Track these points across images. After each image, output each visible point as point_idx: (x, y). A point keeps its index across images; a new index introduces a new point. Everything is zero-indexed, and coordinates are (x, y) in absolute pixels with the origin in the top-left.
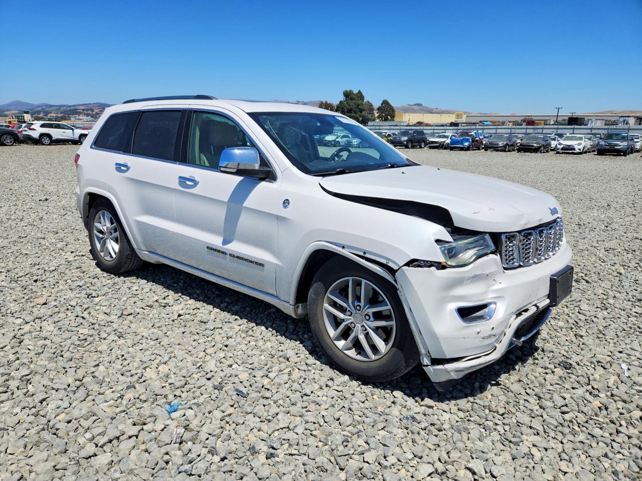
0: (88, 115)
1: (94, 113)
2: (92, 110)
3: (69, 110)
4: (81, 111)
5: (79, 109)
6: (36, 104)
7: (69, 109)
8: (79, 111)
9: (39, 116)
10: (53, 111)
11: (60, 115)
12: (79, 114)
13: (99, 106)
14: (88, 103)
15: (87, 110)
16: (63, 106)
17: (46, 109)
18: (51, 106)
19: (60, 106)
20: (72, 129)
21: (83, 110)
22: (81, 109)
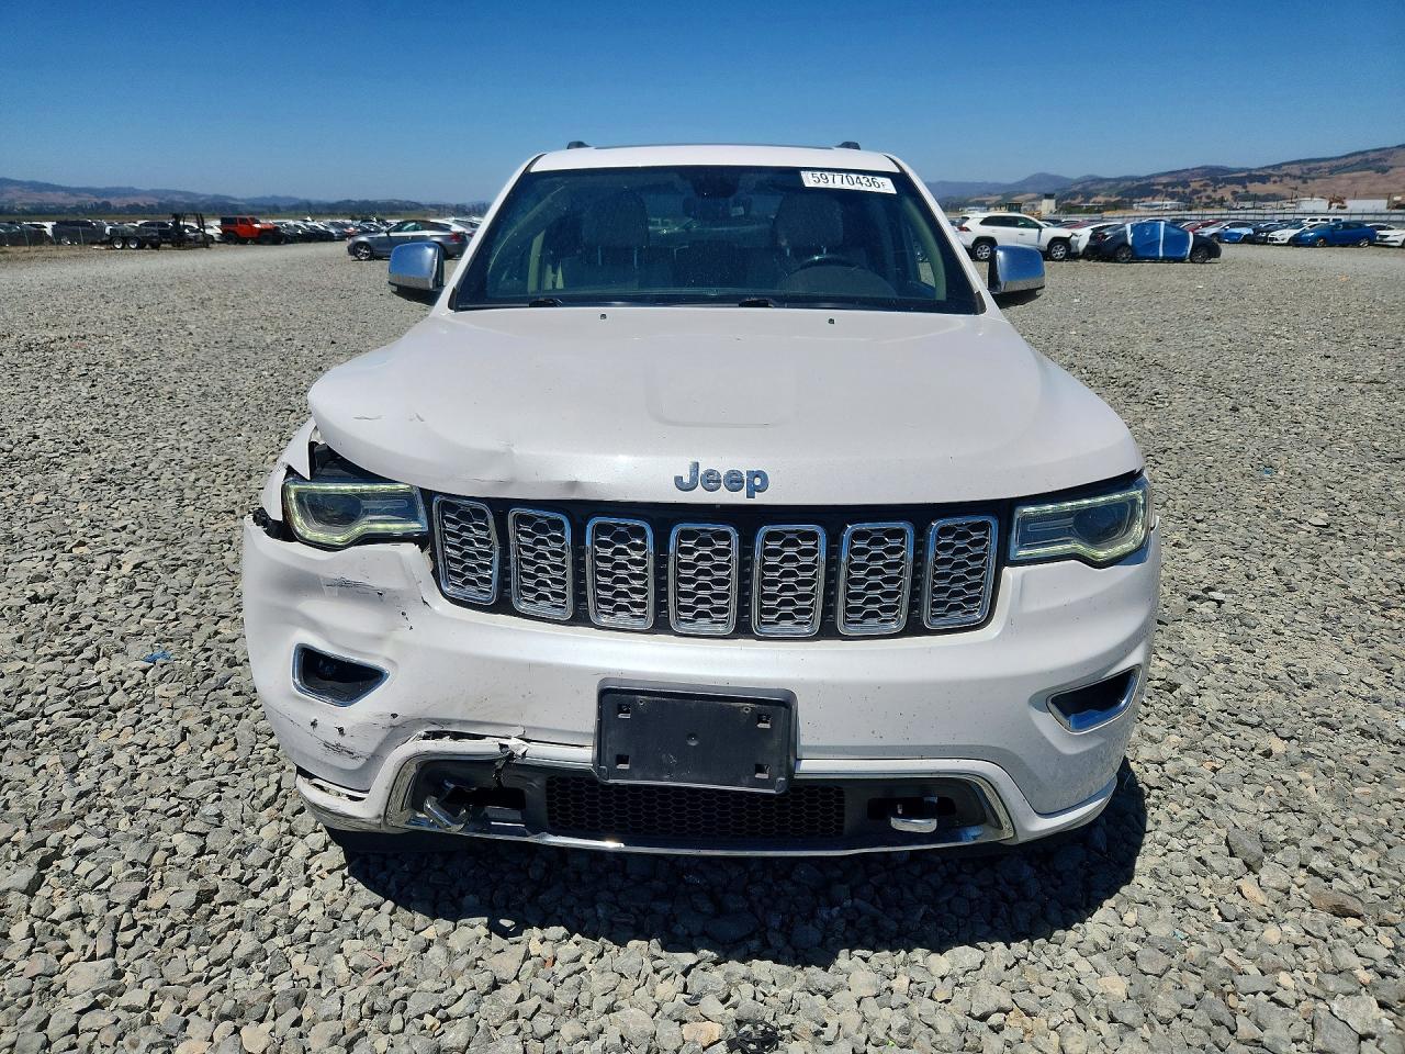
0: (1172, 196)
1: (1188, 191)
2: (1186, 184)
3: (1136, 188)
4: (1160, 187)
5: (1158, 184)
6: (1075, 178)
7: (1136, 184)
8: (1155, 187)
9: (1073, 202)
10: (1103, 190)
11: (1113, 200)
12: (1154, 193)
13: (1204, 175)
14: (1181, 169)
15: (1174, 185)
16: (1126, 179)
17: (1092, 188)
18: (1102, 180)
19: (1119, 180)
20: (1040, 228)
21: (1166, 185)
22: (1161, 184)
